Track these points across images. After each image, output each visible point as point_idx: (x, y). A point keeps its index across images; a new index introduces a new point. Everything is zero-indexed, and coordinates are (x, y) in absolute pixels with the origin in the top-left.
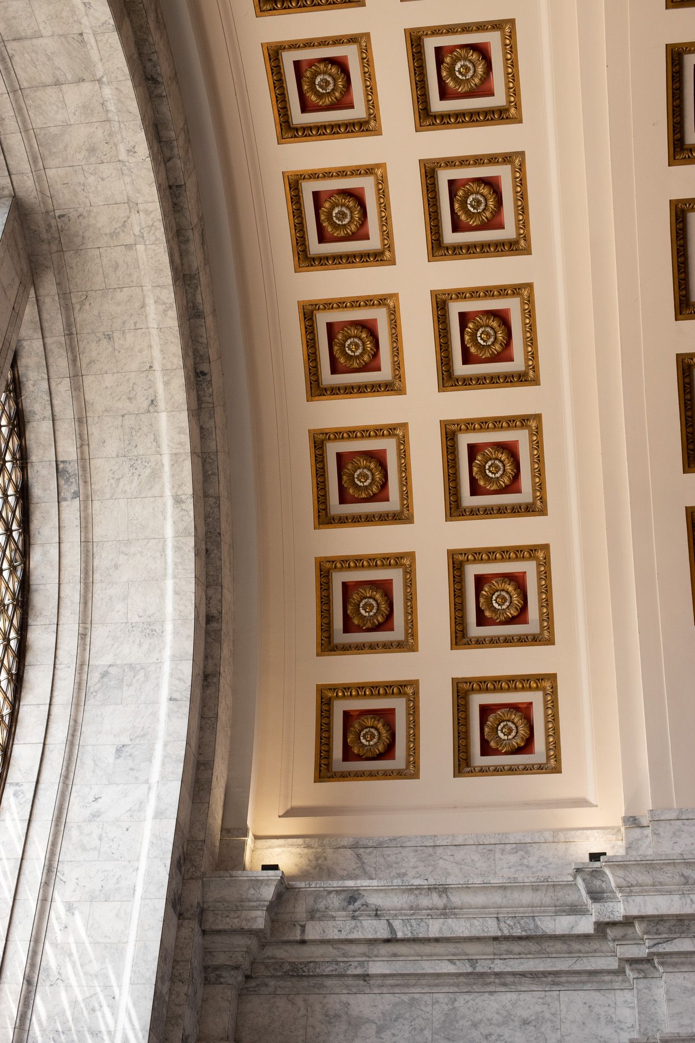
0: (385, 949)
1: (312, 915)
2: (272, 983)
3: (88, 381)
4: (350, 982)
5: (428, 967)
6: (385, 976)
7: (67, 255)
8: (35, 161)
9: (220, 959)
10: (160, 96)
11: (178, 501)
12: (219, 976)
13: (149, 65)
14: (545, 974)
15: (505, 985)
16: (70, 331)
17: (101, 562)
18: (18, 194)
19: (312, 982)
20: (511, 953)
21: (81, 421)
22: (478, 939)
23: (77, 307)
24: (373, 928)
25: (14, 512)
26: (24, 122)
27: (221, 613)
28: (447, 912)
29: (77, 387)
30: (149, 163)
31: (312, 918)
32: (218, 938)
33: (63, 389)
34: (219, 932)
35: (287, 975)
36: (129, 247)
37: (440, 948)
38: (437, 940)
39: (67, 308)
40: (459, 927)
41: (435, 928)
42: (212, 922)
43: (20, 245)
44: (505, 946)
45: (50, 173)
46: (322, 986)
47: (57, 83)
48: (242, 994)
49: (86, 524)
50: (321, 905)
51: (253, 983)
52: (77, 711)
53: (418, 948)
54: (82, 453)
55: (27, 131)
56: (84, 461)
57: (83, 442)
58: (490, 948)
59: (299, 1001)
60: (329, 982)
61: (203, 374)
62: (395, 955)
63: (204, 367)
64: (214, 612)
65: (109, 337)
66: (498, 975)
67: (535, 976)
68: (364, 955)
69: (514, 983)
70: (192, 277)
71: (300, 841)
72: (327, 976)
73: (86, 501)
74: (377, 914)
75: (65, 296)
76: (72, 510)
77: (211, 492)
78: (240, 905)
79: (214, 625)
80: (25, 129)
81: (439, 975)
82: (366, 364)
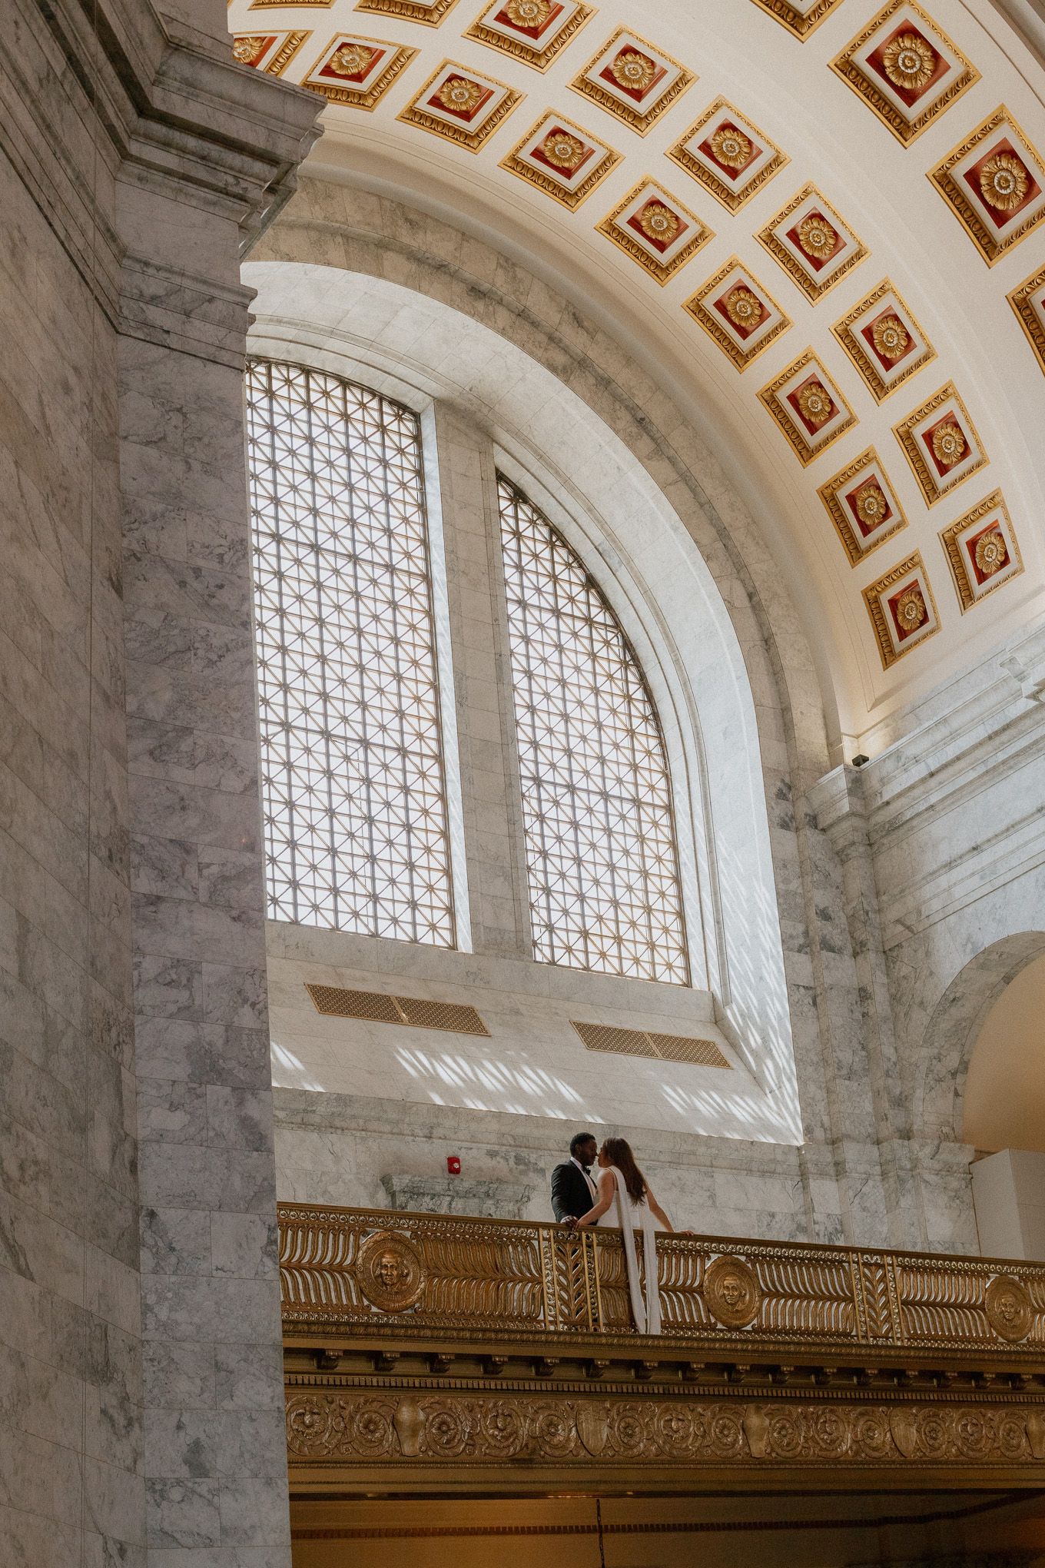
0: (933, 782)
1: (883, 782)
2: (885, 841)
3: (575, 479)
4: (926, 816)
5: (962, 781)
6: (943, 800)
7: (496, 408)
8: (425, 371)
9: (841, 843)
10: (457, 271)
11: (675, 529)
12: (847, 855)
13: (430, 261)
14: (1029, 747)
15: (1011, 768)
16: (540, 456)
17: (661, 601)
18: (436, 395)
19: (906, 827)
20: (1003, 743)
21: (590, 510)
22: (981, 744)
23: (530, 436)
24: (918, 772)
25: (588, 604)
26: (394, 356)
27: (754, 587)
28: (954, 736)
29: (572, 489)
30: (481, 326)
31: (884, 785)
32: (834, 830)
33: (563, 495)
34: (831, 825)
35: (889, 833)
36: (523, 379)
37: (961, 764)
38: (958, 758)
39: (526, 442)
40: (964, 743)
41: (951, 752)
42: (824, 821)
43: (462, 427)
44: (997, 741)
45: (440, 369)
46: (912, 828)
47: (387, 324)
48: (873, 858)
49: (639, 580)
50: (884, 773)
51: (876, 847)
52: (695, 719)
53: (950, 770)
54: (606, 531)
55: (402, 359)
56: (610, 536)
57: (601, 523)
58: (989, 747)
59: (905, 846)
60: (915, 823)
61: (643, 419)
62: (940, 783)
63: (640, 415)
64: (751, 590)
65: (563, 443)
66: (1004, 762)
67: (1024, 751)
68: (924, 793)
69: (1016, 764)
70: (583, 360)
71: (882, 724)
72: (912, 819)
73: (628, 562)
74: (916, 760)
75: (517, 434)
76: (623, 573)
77: (703, 500)
78: (833, 803)
79: (755, 599)
80: (400, 360)
81: (971, 782)
82: (760, 316)
